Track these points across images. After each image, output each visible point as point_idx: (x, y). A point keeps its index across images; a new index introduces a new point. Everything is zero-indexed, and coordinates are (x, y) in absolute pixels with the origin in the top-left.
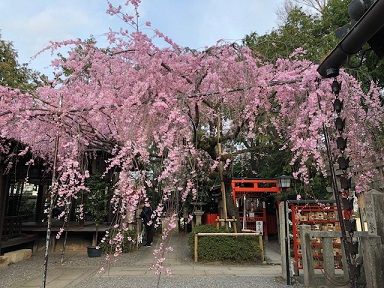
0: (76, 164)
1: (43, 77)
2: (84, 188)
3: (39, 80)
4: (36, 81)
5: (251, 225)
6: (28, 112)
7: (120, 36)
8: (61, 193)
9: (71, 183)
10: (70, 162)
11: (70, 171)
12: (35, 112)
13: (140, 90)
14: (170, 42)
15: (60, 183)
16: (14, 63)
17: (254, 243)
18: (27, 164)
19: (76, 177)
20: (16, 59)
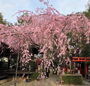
0: (28, 51)
1: (11, 24)
2: (31, 60)
3: (10, 25)
4: (9, 25)
5: (76, 72)
6: (11, 34)
7: (41, 10)
8: (23, 62)
9: (27, 58)
10: (26, 51)
11: (26, 54)
12: (13, 34)
13: (50, 27)
14: (58, 12)
15: (23, 58)
16: (2, 19)
17: (80, 78)
18: (10, 51)
19: (28, 56)
20: (3, 18)
